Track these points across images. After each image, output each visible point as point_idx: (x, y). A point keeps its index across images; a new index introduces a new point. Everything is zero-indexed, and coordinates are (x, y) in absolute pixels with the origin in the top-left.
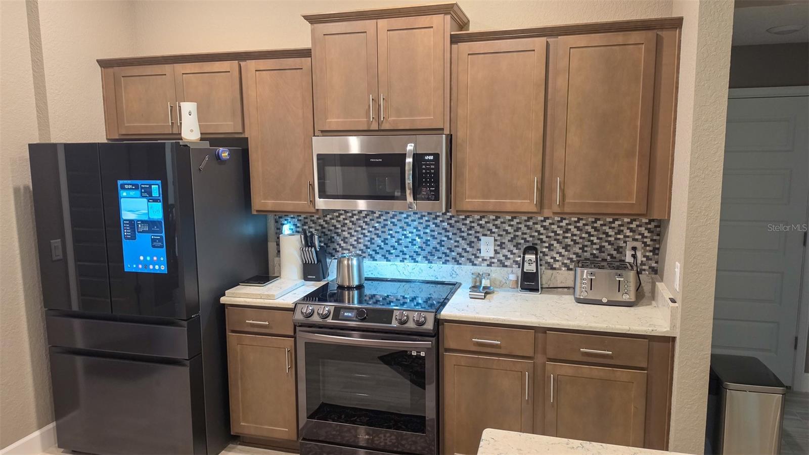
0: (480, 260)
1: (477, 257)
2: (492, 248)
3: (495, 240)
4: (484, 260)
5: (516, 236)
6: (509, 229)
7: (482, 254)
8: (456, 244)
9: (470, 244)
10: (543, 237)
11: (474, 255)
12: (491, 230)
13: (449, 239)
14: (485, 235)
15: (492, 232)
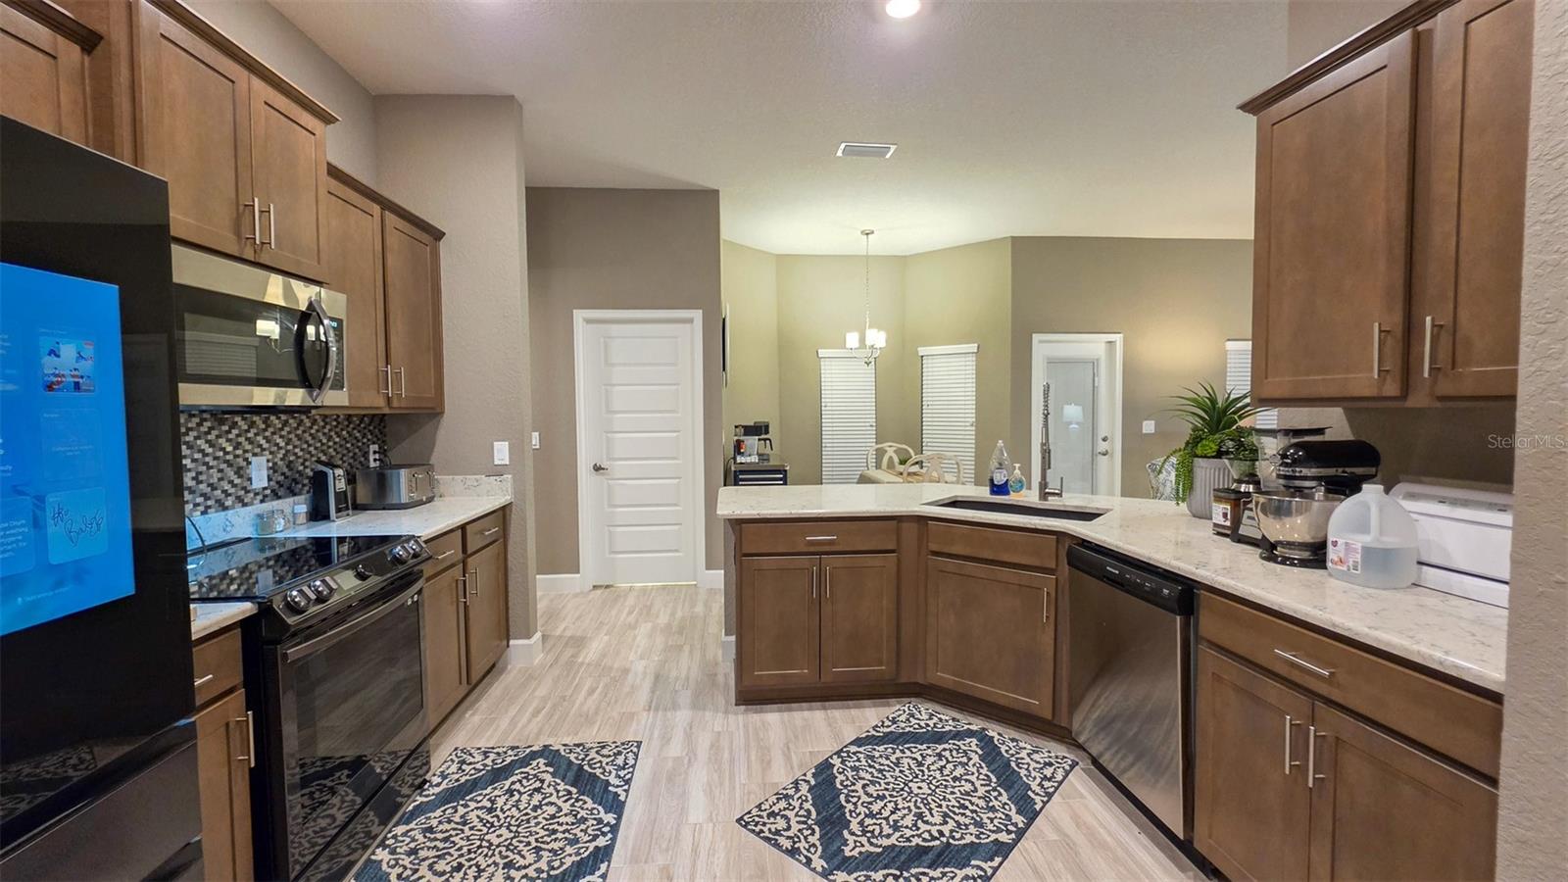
0: (252, 495)
1: (247, 492)
2: (265, 473)
3: (268, 461)
4: (256, 494)
5: (287, 451)
6: (279, 440)
7: (255, 486)
8: (220, 475)
9: (239, 472)
10: (311, 449)
11: (244, 488)
12: (260, 446)
13: (209, 468)
14: (255, 455)
15: (263, 450)
